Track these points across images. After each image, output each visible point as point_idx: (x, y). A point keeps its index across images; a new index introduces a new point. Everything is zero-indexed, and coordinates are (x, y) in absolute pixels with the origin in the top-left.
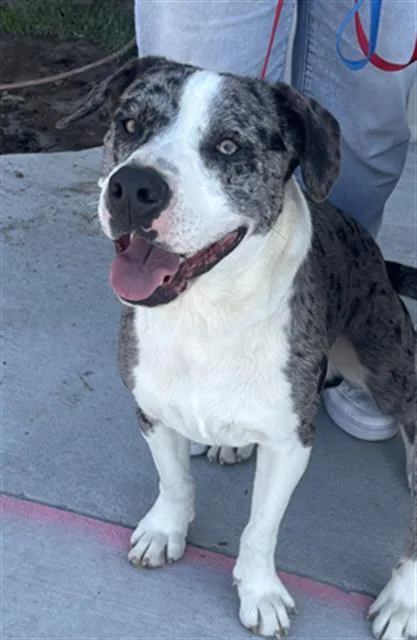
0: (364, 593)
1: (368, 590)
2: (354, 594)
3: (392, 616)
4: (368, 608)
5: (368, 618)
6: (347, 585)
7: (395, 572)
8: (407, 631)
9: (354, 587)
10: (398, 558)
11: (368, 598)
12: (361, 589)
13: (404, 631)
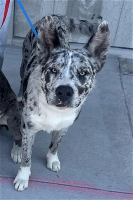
0: (11, 178)
1: (12, 177)
2: (8, 178)
3: (20, 183)
4: (13, 182)
5: (13, 184)
6: (6, 176)
7: (19, 171)
8: (25, 187)
9: (8, 177)
10: (20, 167)
11: (13, 179)
12: (10, 177)
13: (24, 186)
